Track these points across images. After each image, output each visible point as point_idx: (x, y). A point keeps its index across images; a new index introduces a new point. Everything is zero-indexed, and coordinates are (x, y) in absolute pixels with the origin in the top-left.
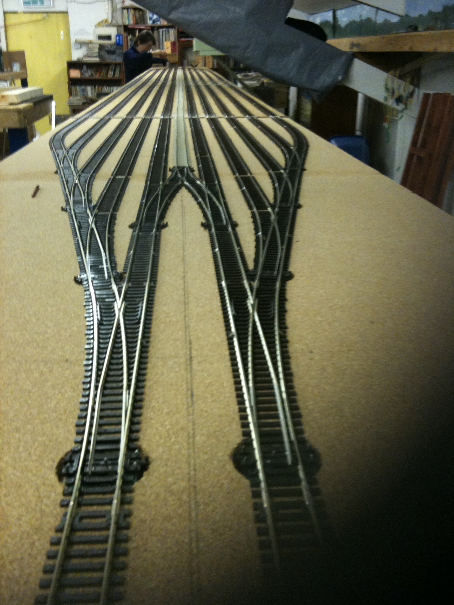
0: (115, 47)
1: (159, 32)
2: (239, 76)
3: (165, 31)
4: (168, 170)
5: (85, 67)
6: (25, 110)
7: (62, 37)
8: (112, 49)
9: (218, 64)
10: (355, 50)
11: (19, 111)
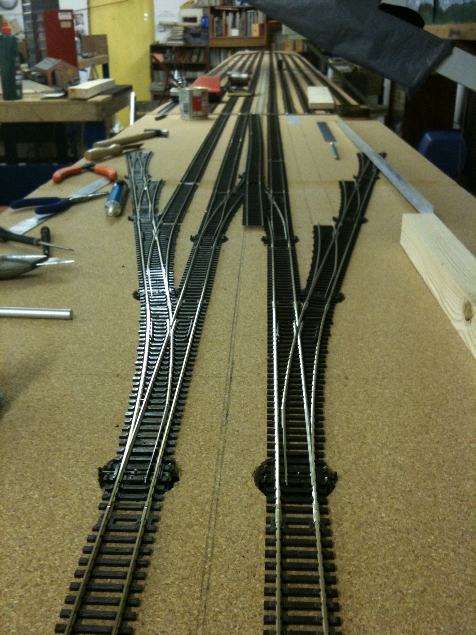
0: (200, 29)
1: (247, 14)
2: (330, 61)
3: (253, 13)
4: (238, 176)
5: (168, 51)
6: (103, 103)
7: (146, 19)
8: (197, 32)
9: (308, 48)
10: (455, 37)
11: (97, 104)
